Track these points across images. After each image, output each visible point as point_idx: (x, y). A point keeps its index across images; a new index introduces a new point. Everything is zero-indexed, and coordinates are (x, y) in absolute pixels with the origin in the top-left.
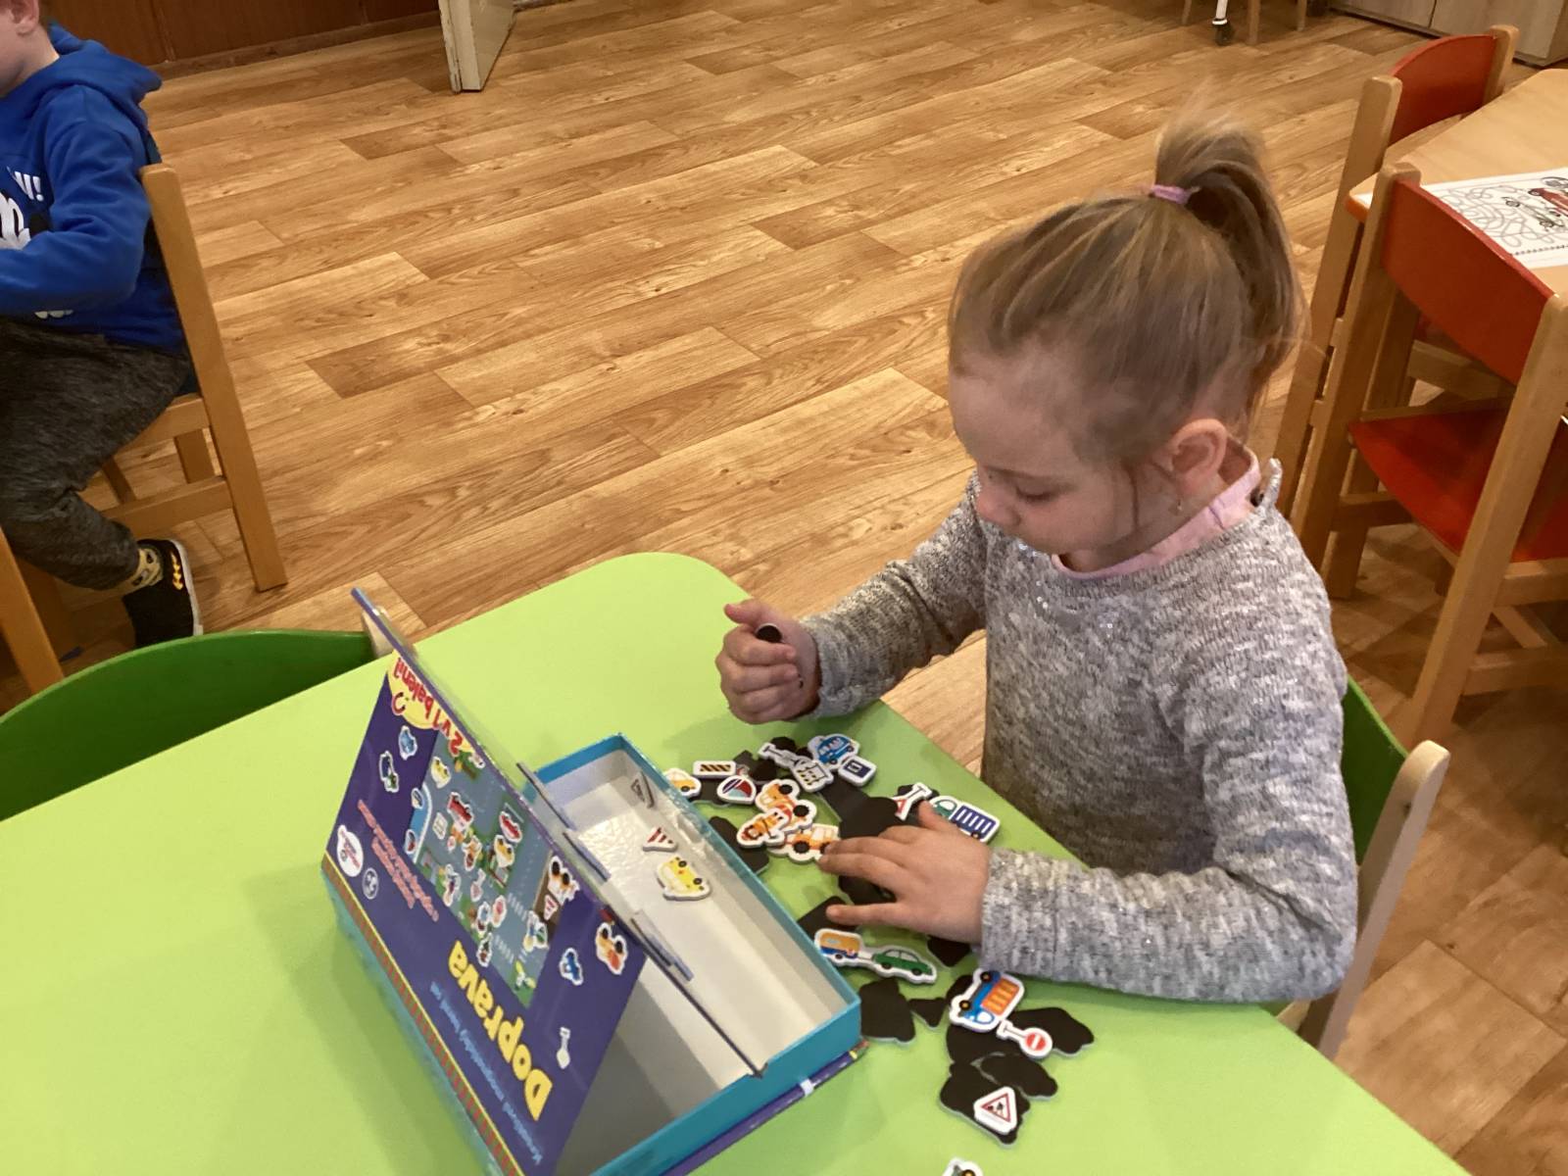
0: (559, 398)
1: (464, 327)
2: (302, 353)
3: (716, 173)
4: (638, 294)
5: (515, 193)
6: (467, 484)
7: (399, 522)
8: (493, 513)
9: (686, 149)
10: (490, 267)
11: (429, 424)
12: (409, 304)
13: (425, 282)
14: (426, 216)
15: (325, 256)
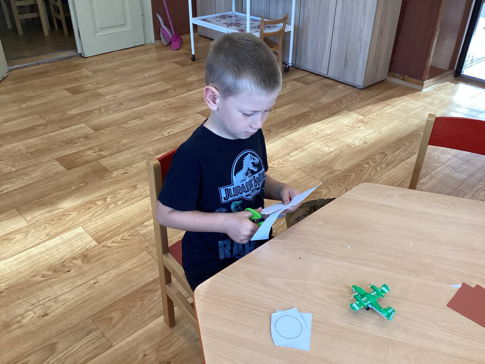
0: (139, 168)
1: (107, 146)
2: (54, 156)
3: (185, 97)
4: (163, 135)
5: (122, 104)
6: (110, 197)
7: (87, 210)
8: (119, 206)
9: (175, 90)
10: (115, 128)
11: (97, 178)
12: (89, 139)
13: (93, 133)
14: (93, 112)
15: (60, 125)
